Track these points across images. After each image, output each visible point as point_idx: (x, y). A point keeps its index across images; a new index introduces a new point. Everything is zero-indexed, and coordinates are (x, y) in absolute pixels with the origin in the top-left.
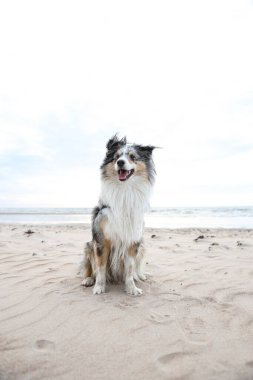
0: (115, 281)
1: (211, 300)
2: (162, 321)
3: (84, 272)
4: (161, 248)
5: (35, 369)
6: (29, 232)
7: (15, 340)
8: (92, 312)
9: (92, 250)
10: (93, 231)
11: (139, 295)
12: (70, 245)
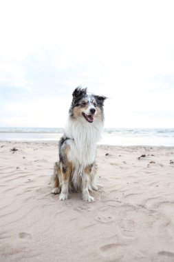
0: (75, 191)
1: (143, 207)
2: (105, 221)
3: (53, 184)
4: (112, 164)
5: (18, 252)
6: (14, 150)
7: (5, 232)
8: (57, 214)
9: (59, 168)
10: (60, 155)
11: (92, 202)
12: (44, 161)
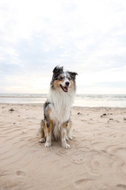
1: (105, 152)
2: (78, 163)
3: (40, 135)
4: (82, 121)
5: (16, 185)
6: (12, 110)
7: (6, 171)
8: (44, 157)
12: (34, 118)
